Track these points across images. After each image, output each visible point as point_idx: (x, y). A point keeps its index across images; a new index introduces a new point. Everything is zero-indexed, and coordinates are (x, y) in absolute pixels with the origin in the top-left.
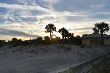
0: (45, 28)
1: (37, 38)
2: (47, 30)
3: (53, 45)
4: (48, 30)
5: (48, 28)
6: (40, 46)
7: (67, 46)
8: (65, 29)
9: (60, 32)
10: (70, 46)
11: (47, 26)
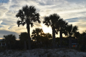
0: (17, 16)
1: (4, 36)
2: (20, 20)
3: (33, 50)
4: (23, 19)
5: (23, 15)
6: (7, 52)
7: (59, 53)
8: (59, 17)
9: (47, 24)
10: (65, 52)
11: (20, 12)
